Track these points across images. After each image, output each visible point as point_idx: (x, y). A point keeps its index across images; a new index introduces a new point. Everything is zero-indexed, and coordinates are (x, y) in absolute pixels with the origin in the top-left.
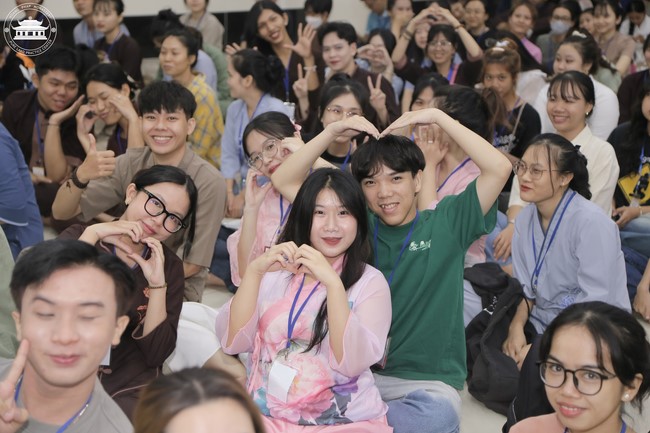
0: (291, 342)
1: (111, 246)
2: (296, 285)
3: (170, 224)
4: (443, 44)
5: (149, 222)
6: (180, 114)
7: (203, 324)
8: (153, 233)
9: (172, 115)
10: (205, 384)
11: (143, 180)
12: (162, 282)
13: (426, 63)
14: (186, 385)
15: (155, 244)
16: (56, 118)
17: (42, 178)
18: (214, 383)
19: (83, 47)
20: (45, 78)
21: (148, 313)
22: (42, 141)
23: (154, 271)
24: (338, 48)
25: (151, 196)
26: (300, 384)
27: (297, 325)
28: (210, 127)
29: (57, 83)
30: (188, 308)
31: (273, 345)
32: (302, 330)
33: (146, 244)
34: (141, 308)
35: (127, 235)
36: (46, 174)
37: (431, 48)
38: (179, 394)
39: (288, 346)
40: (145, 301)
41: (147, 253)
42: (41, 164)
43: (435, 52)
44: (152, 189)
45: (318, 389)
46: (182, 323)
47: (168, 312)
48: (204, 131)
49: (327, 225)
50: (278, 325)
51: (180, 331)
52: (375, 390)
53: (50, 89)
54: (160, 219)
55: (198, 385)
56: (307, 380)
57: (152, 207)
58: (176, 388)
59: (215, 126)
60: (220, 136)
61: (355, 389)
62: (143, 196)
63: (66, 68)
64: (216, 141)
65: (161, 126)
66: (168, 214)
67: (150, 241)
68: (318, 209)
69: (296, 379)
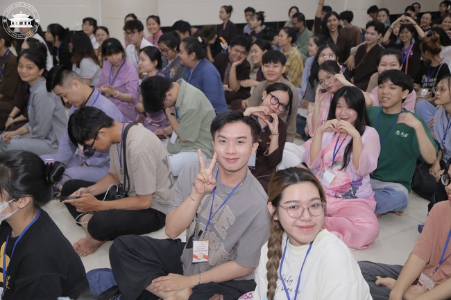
0: (334, 163)
1: (256, 117)
2: (336, 138)
3: (281, 108)
4: (407, 33)
5: (272, 107)
6: (279, 64)
7: (293, 152)
8: (274, 112)
9: (276, 65)
10: (299, 175)
11: (270, 89)
12: (277, 132)
13: (398, 42)
14: (292, 175)
15: (275, 116)
16: (235, 64)
17: (228, 89)
18: (303, 174)
19: (247, 34)
20: (233, 48)
21: (271, 146)
22: (229, 75)
23: (274, 128)
24: (372, 34)
25: (273, 96)
26: (336, 181)
27: (337, 155)
28: (298, 69)
29: (237, 51)
30: (287, 145)
31: (327, 164)
32: (339, 158)
33: (271, 116)
34: (268, 143)
35: (263, 112)
36: (229, 87)
37: (401, 35)
38: (288, 178)
39: (333, 165)
40: (270, 140)
41: (272, 120)
42: (228, 83)
43: (403, 37)
44: (273, 93)
45: (345, 183)
46: (285, 151)
47: (279, 145)
48: (295, 71)
49: (341, 112)
50: (329, 155)
51: (284, 154)
52: (370, 185)
53: (234, 52)
54: (277, 106)
55: (296, 175)
56: (340, 179)
57: (273, 101)
58: (287, 176)
59: (300, 69)
60: (302, 73)
61: (361, 184)
62: (269, 96)
63: (242, 45)
64: (300, 75)
65: (271, 69)
66: (280, 104)
67: (273, 115)
68: (338, 105)
69: (335, 178)
